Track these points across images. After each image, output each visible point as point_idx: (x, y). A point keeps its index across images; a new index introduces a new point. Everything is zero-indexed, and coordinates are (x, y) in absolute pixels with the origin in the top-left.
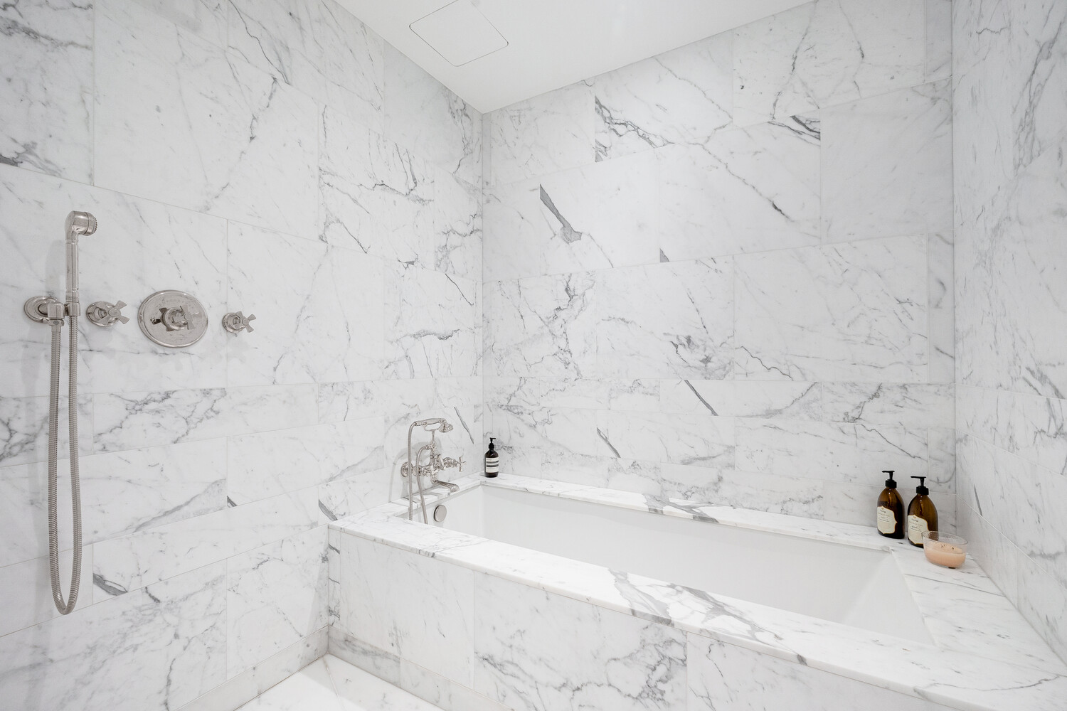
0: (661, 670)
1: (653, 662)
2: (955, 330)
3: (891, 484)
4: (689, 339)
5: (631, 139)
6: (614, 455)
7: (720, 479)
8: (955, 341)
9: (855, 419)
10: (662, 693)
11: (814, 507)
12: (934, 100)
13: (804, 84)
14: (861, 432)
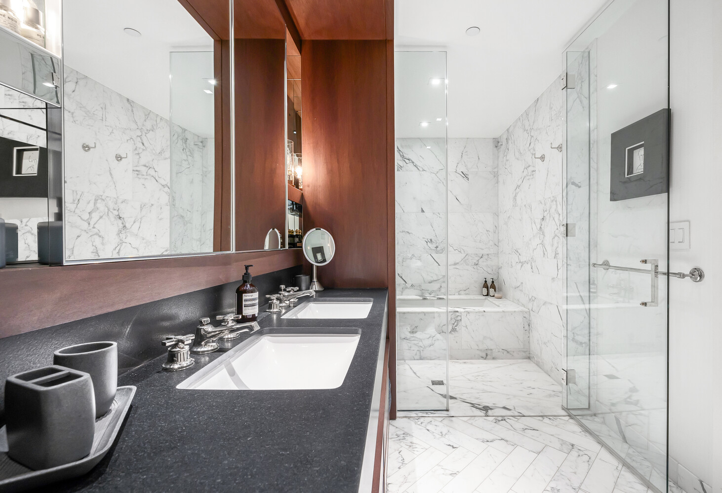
0: (456, 324)
1: (453, 323)
2: (499, 239)
3: (486, 281)
4: (431, 240)
5: (410, 166)
6: (404, 283)
7: (441, 287)
8: (498, 242)
9: (477, 264)
10: (456, 329)
11: (467, 292)
12: (494, 176)
13: (465, 163)
14: (479, 268)
